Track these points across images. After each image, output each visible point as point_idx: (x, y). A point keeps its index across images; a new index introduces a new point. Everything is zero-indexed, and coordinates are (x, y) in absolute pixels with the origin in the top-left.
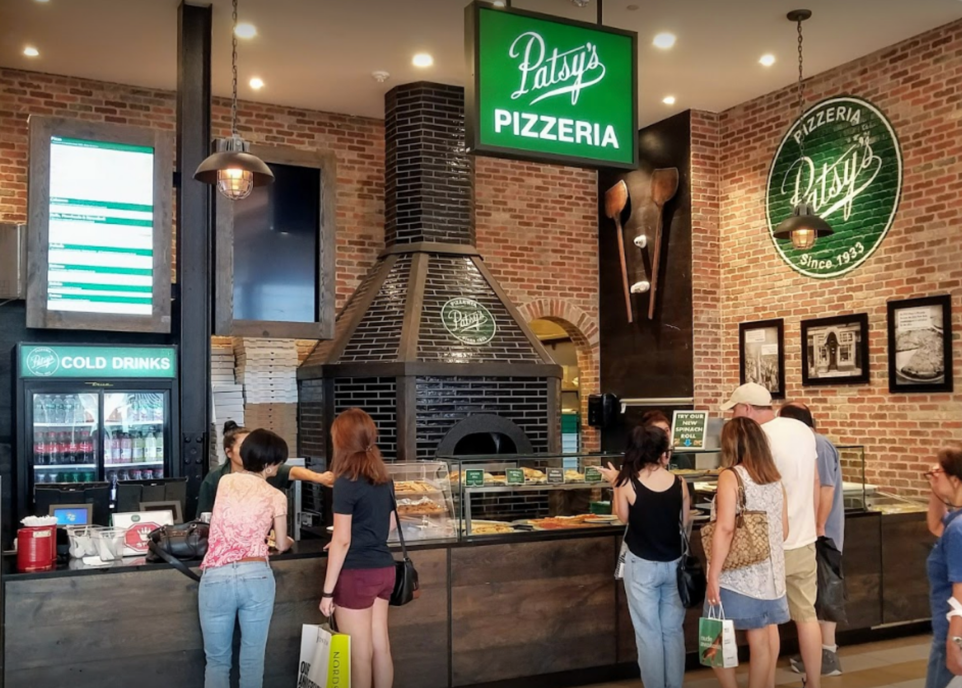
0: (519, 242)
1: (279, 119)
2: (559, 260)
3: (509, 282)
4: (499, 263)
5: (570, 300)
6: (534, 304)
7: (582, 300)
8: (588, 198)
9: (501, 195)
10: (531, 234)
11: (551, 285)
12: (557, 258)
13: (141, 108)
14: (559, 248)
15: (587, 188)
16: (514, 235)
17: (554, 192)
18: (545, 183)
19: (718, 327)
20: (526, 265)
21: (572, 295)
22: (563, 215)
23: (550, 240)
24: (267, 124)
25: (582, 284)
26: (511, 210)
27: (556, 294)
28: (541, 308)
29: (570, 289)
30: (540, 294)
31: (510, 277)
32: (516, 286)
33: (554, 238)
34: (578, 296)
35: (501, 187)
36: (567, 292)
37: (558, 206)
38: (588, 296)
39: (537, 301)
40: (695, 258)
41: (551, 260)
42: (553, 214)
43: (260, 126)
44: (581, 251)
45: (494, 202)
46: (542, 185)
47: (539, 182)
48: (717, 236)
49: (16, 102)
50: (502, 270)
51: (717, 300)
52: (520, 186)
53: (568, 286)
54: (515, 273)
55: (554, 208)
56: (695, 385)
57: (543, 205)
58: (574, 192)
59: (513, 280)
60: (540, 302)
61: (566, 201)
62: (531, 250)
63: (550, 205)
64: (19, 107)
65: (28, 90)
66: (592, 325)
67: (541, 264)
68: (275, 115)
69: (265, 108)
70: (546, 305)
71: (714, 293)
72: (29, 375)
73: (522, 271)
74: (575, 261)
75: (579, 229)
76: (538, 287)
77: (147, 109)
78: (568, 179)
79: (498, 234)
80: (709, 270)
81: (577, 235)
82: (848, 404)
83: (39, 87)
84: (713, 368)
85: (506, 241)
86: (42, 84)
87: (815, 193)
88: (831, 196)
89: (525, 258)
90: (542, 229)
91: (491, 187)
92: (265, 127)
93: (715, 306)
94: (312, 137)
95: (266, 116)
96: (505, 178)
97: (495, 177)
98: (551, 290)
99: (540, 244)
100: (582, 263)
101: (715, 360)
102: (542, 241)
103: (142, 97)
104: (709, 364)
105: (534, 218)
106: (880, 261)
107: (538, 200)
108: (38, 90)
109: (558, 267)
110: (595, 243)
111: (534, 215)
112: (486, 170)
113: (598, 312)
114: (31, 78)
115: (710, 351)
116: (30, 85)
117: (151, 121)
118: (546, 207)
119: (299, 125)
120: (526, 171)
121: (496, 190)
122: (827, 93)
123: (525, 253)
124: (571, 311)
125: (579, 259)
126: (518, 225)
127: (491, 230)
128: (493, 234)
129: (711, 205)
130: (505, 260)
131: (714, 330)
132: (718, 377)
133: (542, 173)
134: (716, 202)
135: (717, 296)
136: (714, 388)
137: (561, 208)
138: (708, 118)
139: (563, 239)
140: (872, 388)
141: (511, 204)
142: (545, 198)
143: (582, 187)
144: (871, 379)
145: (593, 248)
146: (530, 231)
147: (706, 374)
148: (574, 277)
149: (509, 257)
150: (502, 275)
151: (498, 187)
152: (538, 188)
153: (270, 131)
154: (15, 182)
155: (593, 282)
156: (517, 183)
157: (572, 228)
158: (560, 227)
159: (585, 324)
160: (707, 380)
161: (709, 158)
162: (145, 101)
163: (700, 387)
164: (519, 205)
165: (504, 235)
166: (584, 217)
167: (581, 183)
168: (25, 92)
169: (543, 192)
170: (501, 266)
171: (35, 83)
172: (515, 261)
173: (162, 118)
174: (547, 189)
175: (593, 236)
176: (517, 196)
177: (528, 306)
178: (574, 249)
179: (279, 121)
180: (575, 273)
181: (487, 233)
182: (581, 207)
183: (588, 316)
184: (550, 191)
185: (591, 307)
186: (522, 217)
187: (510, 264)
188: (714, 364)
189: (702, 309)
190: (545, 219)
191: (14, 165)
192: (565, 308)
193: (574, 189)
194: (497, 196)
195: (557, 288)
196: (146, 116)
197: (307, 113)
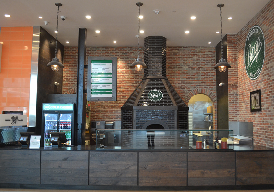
0: (191, 74)
1: (125, 49)
2: (203, 78)
3: (188, 84)
4: (185, 80)
5: (207, 89)
6: (196, 90)
7: (211, 88)
8: (213, 60)
9: (185, 62)
10: (194, 72)
11: (201, 85)
12: (203, 77)
13: (94, 51)
14: (203, 75)
15: (212, 58)
16: (189, 72)
17: (202, 60)
18: (199, 58)
19: (237, 95)
20: (193, 80)
21: (208, 87)
22: (204, 66)
23: (200, 73)
24: (123, 51)
25: (211, 84)
26: (188, 66)
27: (202, 87)
28: (198, 91)
29: (207, 86)
30: (197, 87)
31: (188, 83)
32: (190, 86)
33: (201, 72)
34: (209, 87)
35: (186, 60)
36: (206, 86)
37: (203, 63)
38: (213, 87)
39: (196, 89)
40: (229, 75)
41: (201, 78)
42: (201, 66)
43: (121, 51)
44: (211, 75)
45: (183, 64)
46: (198, 58)
47: (197, 57)
48: (237, 69)
49: (69, 53)
50: (186, 81)
51: (237, 87)
52: (191, 59)
53: (206, 85)
54: (190, 82)
55: (202, 64)
56: (229, 112)
57: (198, 63)
58: (208, 59)
59: (189, 84)
60: (197, 90)
61: (206, 62)
62: (195, 76)
63: (201, 63)
64: (70, 54)
65: (72, 50)
66: (214, 95)
67: (198, 79)
68: (125, 48)
69: (122, 47)
70: (199, 90)
71: (236, 85)
72: (44, 110)
73: (192, 81)
74: (208, 78)
75: (210, 69)
76: (197, 86)
77: (96, 51)
78: (206, 56)
79: (184, 72)
80: (234, 79)
81: (209, 71)
82: (258, 118)
83: (74, 49)
84: (235, 107)
85: (187, 74)
86: (74, 48)
87: (252, 55)
88: (254, 55)
89: (193, 78)
90: (198, 70)
91: (182, 60)
92: (122, 51)
93: (236, 89)
94: (134, 52)
95: (122, 49)
96: (187, 57)
97: (184, 57)
98: (201, 86)
99: (197, 74)
100: (211, 78)
101: (237, 105)
102: (198, 73)
103: (95, 48)
104: (234, 106)
105: (195, 67)
106: (262, 74)
107: (197, 62)
108: (74, 50)
109: (203, 80)
110: (215, 73)
111: (196, 66)
112: (181, 56)
113: (216, 92)
114: (72, 47)
115: (234, 102)
116: (72, 49)
117: (96, 53)
118: (199, 64)
119: (130, 50)
120: (193, 55)
121: (184, 61)
122: (253, 25)
123: (193, 76)
124: (207, 91)
125: (210, 77)
126: (191, 70)
127: (183, 71)
128: (183, 72)
129: (234, 60)
130: (186, 79)
131: (236, 96)
132: (237, 110)
133: (198, 55)
134: (236, 59)
135: (237, 86)
136: (236, 113)
137: (204, 64)
138: (233, 36)
139: (205, 72)
140: (262, 113)
141: (188, 64)
142: (199, 62)
143: (211, 58)
144: (262, 110)
145: (214, 74)
146: (194, 71)
147: (233, 109)
148: (208, 82)
149: (188, 78)
150: (186, 83)
151: (184, 60)
152: (197, 59)
153: (124, 52)
154: (69, 69)
155: (214, 83)
156: (190, 58)
157: (208, 69)
158: (203, 69)
159: (212, 95)
160: (234, 111)
161: (233, 47)
162: (95, 49)
163: (231, 113)
164: (191, 64)
165: (186, 72)
166: (211, 66)
167: (210, 57)
168: (71, 50)
169: (198, 60)
170: (186, 80)
171: (73, 48)
172: (190, 79)
173: (99, 52)
174: (200, 59)
175: (214, 71)
176: (190, 62)
177: (194, 91)
178: (208, 75)
179: (126, 50)
180: (208, 81)
181: (181, 72)
182: (210, 63)
183: (213, 93)
184: (201, 60)
185: (214, 90)
186: (192, 67)
187: (188, 80)
188: (236, 106)
189: (231, 90)
190: (199, 67)
191: (69, 66)
192: (205, 91)
193: (208, 58)
194: (184, 62)
195: (203, 86)
196: (95, 52)
197: (133, 47)
